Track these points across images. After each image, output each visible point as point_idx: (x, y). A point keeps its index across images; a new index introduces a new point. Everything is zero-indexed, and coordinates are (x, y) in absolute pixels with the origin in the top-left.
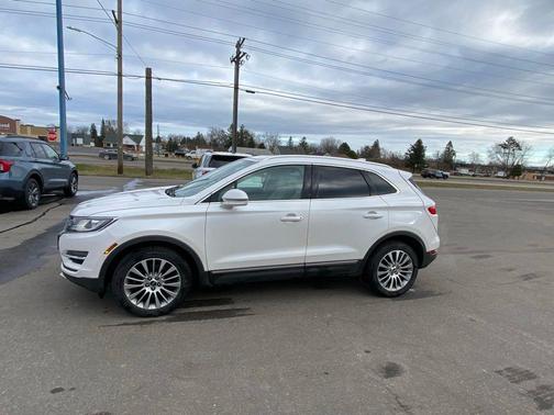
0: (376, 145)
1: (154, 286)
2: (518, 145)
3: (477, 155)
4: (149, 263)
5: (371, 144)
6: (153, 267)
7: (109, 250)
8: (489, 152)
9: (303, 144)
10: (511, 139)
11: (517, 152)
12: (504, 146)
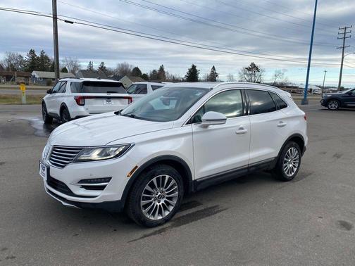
0: (162, 69)
1: (160, 199)
2: (257, 69)
3: (232, 76)
4: (158, 180)
5: (157, 69)
6: (161, 183)
7: (131, 173)
8: (240, 73)
9: (102, 68)
10: (253, 64)
11: (257, 73)
12: (249, 69)
